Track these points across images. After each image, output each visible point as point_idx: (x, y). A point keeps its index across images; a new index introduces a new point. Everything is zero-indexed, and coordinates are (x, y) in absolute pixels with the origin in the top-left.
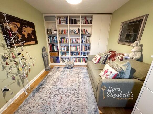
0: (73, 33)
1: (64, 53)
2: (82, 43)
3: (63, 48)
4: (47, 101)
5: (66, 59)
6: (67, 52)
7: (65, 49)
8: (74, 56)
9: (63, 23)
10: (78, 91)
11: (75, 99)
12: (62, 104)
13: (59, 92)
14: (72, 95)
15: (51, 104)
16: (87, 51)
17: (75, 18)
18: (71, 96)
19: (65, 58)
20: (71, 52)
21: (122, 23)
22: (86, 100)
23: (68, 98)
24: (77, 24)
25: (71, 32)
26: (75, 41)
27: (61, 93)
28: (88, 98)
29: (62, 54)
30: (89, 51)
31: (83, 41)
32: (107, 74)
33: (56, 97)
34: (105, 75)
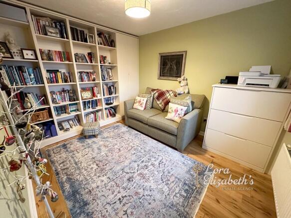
0: (82, 59)
1: (62, 109)
2: (104, 80)
3: (58, 97)
4: (129, 196)
5: (71, 122)
6: (70, 105)
7: (64, 99)
8: (91, 110)
9: (51, 33)
10: (149, 154)
11: (157, 163)
12: (151, 178)
13: (127, 173)
14: (149, 162)
15: (141, 191)
16: (113, 95)
17: (82, 29)
18: (150, 164)
19: (68, 121)
20: (84, 103)
21: (160, 54)
22: (167, 155)
23: (149, 168)
24: (89, 43)
25: (78, 59)
26: (86, 77)
27: (132, 172)
28: (166, 153)
29: (57, 111)
30: (117, 95)
31: (104, 78)
32: (178, 112)
33: (133, 180)
34: (177, 115)
